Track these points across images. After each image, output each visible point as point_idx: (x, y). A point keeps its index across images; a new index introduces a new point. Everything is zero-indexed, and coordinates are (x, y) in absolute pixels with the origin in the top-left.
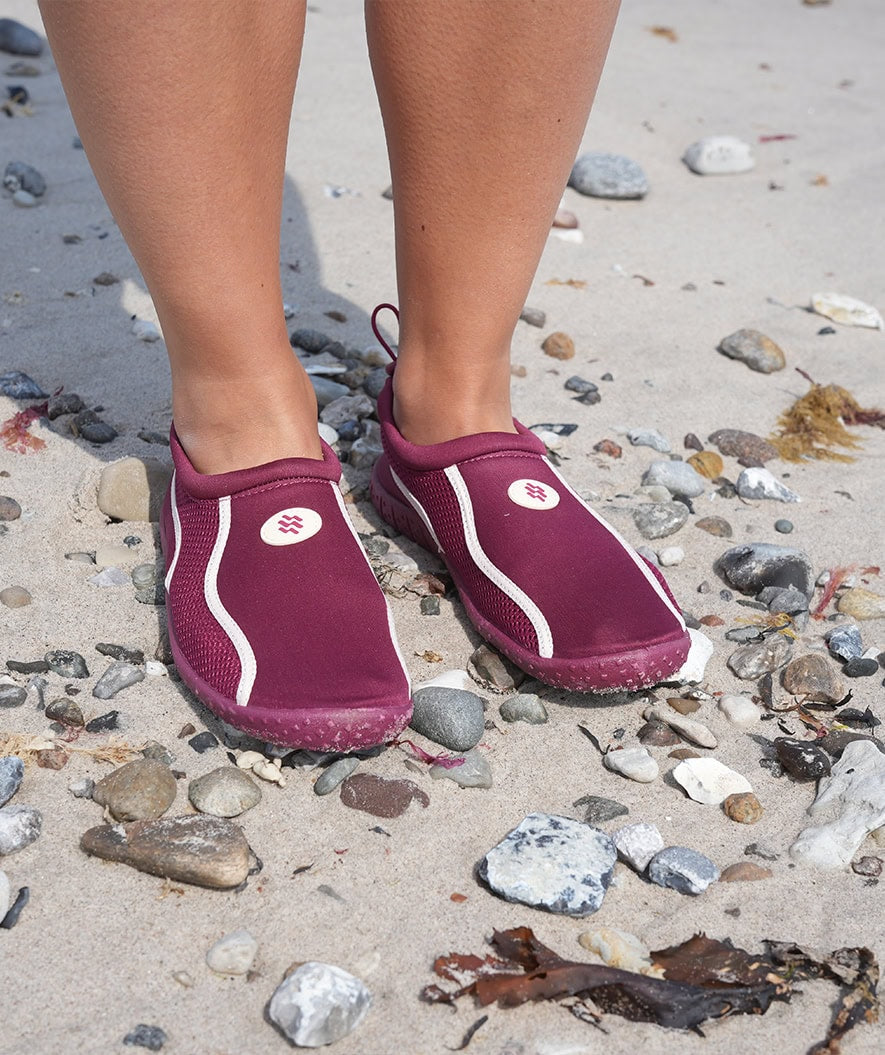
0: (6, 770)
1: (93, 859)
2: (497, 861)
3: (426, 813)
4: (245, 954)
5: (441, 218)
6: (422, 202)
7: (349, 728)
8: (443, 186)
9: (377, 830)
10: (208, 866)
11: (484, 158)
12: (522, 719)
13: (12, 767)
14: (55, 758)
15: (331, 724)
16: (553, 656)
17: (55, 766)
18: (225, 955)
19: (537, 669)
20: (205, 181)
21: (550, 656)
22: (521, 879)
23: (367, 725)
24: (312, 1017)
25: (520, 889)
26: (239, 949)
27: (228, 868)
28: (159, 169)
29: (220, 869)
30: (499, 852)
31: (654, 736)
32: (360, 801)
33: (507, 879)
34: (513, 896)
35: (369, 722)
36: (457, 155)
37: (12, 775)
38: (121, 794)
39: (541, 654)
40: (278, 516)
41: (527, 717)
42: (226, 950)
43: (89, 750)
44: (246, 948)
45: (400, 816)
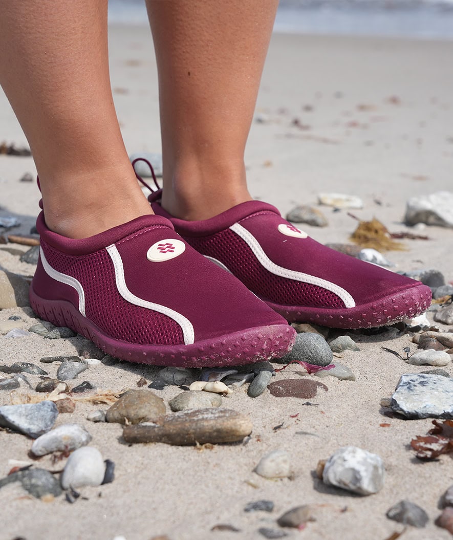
0: (46, 408)
1: (135, 446)
2: (402, 398)
3: (329, 394)
4: (285, 461)
5: (202, 63)
6: (187, 55)
7: (271, 337)
8: (202, 41)
9: (308, 404)
10: (229, 423)
11: (230, 16)
12: (347, 349)
13: (49, 406)
14: (68, 405)
15: (260, 336)
16: (356, 305)
17: (69, 410)
18: (273, 465)
19: (346, 317)
20: (80, 23)
21: (354, 306)
22: (425, 401)
23: (281, 335)
24: (366, 471)
25: (427, 407)
26: (281, 459)
27: (243, 422)
28: (51, 14)
29: (238, 423)
30: (400, 393)
31: (431, 345)
32: (287, 391)
33: (415, 404)
34: (424, 413)
35: (282, 333)
36: (211, 16)
37: (51, 411)
38: (134, 407)
39: (347, 306)
40: (156, 245)
41: (350, 347)
42: (273, 461)
43: (88, 398)
44: (285, 457)
45: (315, 397)
